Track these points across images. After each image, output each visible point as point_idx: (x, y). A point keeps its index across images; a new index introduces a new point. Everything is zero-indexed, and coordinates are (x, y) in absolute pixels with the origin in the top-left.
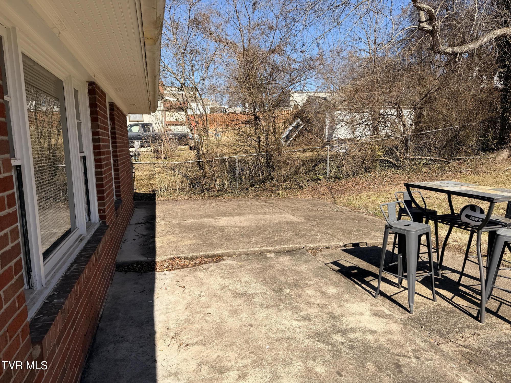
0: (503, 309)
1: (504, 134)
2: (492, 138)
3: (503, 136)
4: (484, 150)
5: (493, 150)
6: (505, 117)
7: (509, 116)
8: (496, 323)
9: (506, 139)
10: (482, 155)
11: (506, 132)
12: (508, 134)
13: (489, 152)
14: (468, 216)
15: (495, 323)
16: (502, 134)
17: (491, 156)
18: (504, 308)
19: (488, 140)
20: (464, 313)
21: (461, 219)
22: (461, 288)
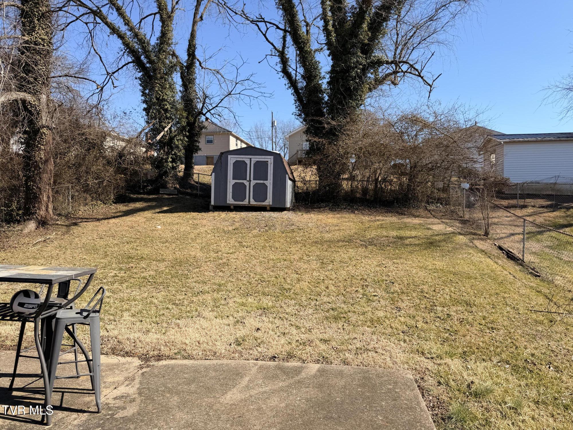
0: (66, 399)
1: (30, 204)
2: (16, 208)
3: (28, 206)
4: (8, 222)
5: (19, 222)
6: (29, 185)
7: (33, 185)
8: (64, 418)
9: (32, 209)
10: (7, 227)
11: (31, 203)
12: (34, 204)
13: (14, 223)
14: (21, 305)
15: (62, 418)
16: (28, 204)
17: (17, 228)
18: (67, 397)
19: (12, 210)
20: (26, 424)
21: (12, 309)
22: (15, 393)
